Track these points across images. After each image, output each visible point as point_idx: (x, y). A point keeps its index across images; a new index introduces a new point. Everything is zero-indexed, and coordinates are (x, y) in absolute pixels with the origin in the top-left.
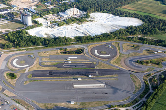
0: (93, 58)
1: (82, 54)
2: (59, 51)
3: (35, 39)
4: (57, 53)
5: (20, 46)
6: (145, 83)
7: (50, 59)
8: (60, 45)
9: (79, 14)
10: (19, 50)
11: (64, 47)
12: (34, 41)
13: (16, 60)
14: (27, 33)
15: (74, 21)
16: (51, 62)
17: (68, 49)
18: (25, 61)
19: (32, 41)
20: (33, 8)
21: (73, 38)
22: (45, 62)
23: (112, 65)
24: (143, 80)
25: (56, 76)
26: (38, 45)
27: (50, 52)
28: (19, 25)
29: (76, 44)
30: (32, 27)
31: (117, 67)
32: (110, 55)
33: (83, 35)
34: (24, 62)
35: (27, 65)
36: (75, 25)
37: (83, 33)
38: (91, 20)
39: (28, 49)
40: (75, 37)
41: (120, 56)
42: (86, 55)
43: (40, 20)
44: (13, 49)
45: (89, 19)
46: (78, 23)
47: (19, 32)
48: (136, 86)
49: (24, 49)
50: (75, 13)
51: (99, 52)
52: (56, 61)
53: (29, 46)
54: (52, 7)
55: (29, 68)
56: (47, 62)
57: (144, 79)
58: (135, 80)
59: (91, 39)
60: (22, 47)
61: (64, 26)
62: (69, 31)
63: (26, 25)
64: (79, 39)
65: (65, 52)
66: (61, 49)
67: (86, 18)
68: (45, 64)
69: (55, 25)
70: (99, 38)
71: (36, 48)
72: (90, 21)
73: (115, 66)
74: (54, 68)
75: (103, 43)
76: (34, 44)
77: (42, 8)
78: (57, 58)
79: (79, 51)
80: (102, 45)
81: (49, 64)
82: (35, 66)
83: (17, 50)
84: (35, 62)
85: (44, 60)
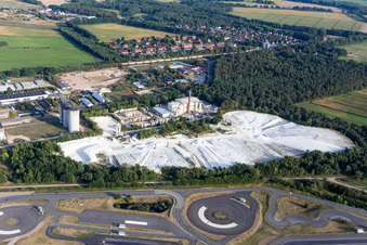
0: (188, 228)
1: (163, 215)
2: (111, 201)
3: (65, 165)
4: (105, 206)
5: (23, 181)
7: (81, 219)
8: (118, 185)
9: (201, 111)
10: (19, 189)
11: (127, 191)
12: (60, 170)
14: (57, 149)
15: (179, 127)
16: (78, 228)
17: (135, 199)
18: (19, 219)
19: (55, 171)
20: (104, 90)
21: (158, 171)
22: (64, 226)
26: (67, 182)
27: (87, 201)
28: (52, 129)
29: (159, 186)
30: (78, 136)
32: (233, 225)
33: (186, 165)
34: (15, 221)
35: (18, 231)
36: (180, 138)
37: (187, 160)
38: (223, 128)
39: (39, 189)
40: (163, 169)
41: (260, 230)
42: (172, 219)
43: (102, 121)
45: (219, 125)
46: (187, 135)
47: (40, 145)
49: (31, 189)
50: (191, 109)
51: (209, 215)
52: (93, 226)
53: (46, 182)
54: (147, 91)
55: (17, 238)
56: (69, 227)
59: (202, 177)
60: (29, 182)
61: (152, 139)
62: (154, 154)
63: (67, 129)
64: (172, 175)
65: (124, 206)
66: (116, 197)
67: (212, 122)
68: (63, 231)
69: (131, 135)
70: (222, 175)
71: (59, 188)
72: (219, 130)
75: (230, 190)
76: (59, 177)
77: (124, 93)
78: (97, 221)
79: (160, 207)
80: (223, 196)
81: (69, 232)
82: (35, 237)
83: (13, 190)
84: (41, 225)
85: (64, 220)
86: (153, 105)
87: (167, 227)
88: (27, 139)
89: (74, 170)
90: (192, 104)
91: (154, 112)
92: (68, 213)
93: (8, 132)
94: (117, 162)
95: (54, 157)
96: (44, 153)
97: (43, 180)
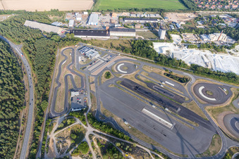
0: (191, 93)
1: (182, 84)
2: (164, 72)
4: (160, 73)
5: (135, 54)
6: (226, 155)
7: (149, 75)
8: (169, 66)
9: (225, 41)
10: (132, 57)
11: (172, 70)
12: (149, 54)
13: (123, 64)
14: (152, 45)
15: (209, 47)
16: (146, 78)
17: (174, 74)
19: (147, 54)
20: (182, 23)
21: (189, 65)
23: (204, 112)
24: (227, 150)
25: (138, 92)
26: (150, 59)
27: (154, 69)
28: (154, 36)
29: (187, 71)
30: (162, 41)
31: (209, 117)
32: (214, 99)
33: (204, 66)
34: (126, 68)
35: (126, 72)
36: (207, 52)
37: (206, 63)
38: (233, 52)
39: (139, 59)
40: (192, 65)
41: (226, 107)
42: (186, 87)
43: (175, 37)
44: (129, 54)
45: (231, 51)
46: (212, 52)
47: (146, 42)
48: (208, 150)
49: (136, 58)
50: (220, 39)
51: (204, 92)
52: (152, 79)
54: (202, 27)
55: (125, 75)
57: (229, 150)
58: (216, 143)
59: (209, 73)
60: (137, 55)
61: (194, 49)
62: (191, 56)
63: (159, 37)
64: (195, 68)
65: (168, 75)
66: (166, 70)
67: (228, 48)
68: (141, 77)
69: (185, 46)
70: (220, 75)
71: (146, 61)
72: (230, 53)
73: (207, 114)
74: (143, 84)
75: (221, 83)
76: (148, 56)
77: (191, 26)
78: (154, 78)
79: (182, 80)
80: (216, 85)
81: (143, 79)
82: (131, 76)
83: (130, 57)
84: (134, 73)
85: (143, 74)
86: (201, 33)
87: (182, 89)
88: (143, 38)
89: (154, 55)
90: (221, 37)
91: (201, 37)
92: (146, 71)
93: (137, 34)
94: (173, 56)
95: (149, 48)
96: (146, 45)
97: (142, 56)
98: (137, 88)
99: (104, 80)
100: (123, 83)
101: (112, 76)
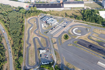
3: (99, 18)
5: (85, 21)
7: (99, 36)
10: (84, 23)
12: (97, 20)
13: (77, 28)
14: (98, 13)
16: (97, 38)
18: (82, 31)
19: (95, 20)
22: (93, 37)
25: (92, 49)
26: (98, 24)
27: (103, 31)
28: (99, 6)
34: (80, 31)
35: (80, 34)
39: (89, 24)
44: (81, 21)
47: (93, 11)
49: (87, 23)
52: (102, 39)
53: (92, 22)
55: (80, 36)
56: (95, 37)
60: (87, 21)
63: (103, 7)
68: (93, 38)
71: (95, 25)
74: (95, 43)
81: (95, 39)
82: (84, 37)
83: (82, 23)
84: (87, 34)
85: (94, 35)
88: (90, 8)
89: (101, 21)
92: (96, 33)
93: (85, 5)
95: (96, 15)
96: (94, 13)
97: (91, 21)
98: (91, 46)
99: (63, 40)
100: (79, 43)
101: (70, 38)
